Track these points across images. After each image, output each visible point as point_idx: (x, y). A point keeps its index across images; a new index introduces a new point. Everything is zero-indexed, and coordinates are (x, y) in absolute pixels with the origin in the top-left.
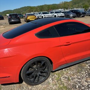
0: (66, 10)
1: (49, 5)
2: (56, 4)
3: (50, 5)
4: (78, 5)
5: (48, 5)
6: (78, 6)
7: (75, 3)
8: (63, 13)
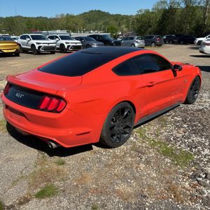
0: (72, 34)
1: (29, 18)
2: (46, 18)
3: (33, 18)
4: (94, 23)
5: (25, 18)
6: (97, 26)
7: (89, 20)
8: (77, 39)
